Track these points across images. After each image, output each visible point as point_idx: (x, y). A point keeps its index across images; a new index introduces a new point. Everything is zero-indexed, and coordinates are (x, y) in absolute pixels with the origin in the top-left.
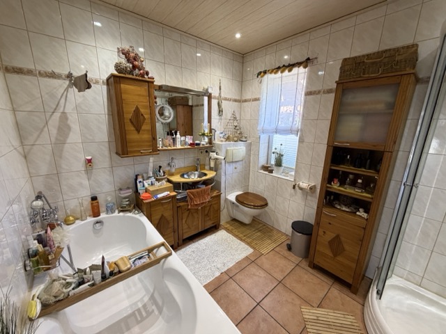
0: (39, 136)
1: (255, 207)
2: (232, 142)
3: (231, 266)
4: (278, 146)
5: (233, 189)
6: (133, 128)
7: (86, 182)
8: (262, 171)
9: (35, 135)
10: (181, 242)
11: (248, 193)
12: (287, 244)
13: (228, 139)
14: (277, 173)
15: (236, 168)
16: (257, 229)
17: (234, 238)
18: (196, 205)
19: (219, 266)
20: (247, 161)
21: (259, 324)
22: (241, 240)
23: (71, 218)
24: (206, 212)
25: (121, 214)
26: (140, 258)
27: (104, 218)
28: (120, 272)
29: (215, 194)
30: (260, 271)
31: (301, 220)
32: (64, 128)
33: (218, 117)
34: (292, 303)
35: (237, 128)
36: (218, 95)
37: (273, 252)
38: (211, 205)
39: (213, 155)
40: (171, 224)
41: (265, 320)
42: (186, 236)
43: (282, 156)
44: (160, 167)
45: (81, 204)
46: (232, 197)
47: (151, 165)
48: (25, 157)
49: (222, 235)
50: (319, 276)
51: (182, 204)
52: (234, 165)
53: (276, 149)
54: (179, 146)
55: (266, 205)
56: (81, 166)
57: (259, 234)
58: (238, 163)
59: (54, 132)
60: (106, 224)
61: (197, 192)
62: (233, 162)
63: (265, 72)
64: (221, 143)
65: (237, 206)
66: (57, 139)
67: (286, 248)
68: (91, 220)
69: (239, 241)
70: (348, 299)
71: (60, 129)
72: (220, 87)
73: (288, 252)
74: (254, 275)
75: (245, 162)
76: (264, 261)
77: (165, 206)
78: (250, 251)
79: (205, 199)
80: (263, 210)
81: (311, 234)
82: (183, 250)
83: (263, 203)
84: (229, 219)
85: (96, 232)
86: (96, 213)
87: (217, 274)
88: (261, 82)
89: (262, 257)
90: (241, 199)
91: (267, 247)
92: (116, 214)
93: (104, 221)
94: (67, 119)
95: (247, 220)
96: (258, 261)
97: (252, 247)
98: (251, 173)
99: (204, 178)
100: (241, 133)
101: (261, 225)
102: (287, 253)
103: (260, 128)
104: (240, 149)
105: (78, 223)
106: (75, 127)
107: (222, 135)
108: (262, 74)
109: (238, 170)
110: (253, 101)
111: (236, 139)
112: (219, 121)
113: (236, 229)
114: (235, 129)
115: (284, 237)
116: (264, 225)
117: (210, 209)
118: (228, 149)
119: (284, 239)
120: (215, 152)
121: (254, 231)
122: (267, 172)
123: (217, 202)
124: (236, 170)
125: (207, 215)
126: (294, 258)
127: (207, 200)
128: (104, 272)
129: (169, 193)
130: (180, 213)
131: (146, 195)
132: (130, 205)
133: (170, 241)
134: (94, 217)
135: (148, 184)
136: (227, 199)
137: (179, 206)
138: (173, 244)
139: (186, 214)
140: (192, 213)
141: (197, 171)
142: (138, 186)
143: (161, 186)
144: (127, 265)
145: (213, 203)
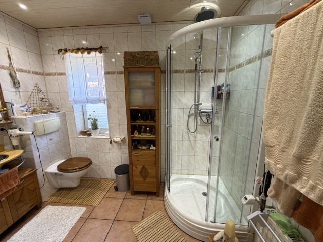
1: (80, 169)
2: (40, 115)
4: (92, 113)
5: (51, 160)
8: (82, 136)
11: (72, 158)
12: (114, 187)
13: (34, 112)
14: (95, 134)
16: (86, 187)
17: (63, 207)
20: (64, 130)
22: (72, 205)
30: (96, 223)
31: (121, 164)
34: (126, 230)
35: (44, 100)
36: (8, 65)
37: (105, 199)
38: (23, 188)
39: (15, 132)
43: (97, 120)
46: (53, 169)
49: (48, 211)
50: (138, 198)
52: (49, 137)
53: (90, 116)
55: (91, 163)
57: (89, 190)
58: (53, 136)
62: (46, 134)
63: (66, 51)
64: (25, 117)
65: (61, 175)
67: (114, 190)
69: (69, 208)
72: (9, 56)
73: (116, 192)
74: (91, 229)
75: (62, 132)
76: (99, 212)
78: (83, 209)
79: (11, 185)
80: (89, 169)
81: (128, 172)
83: (87, 163)
84: (54, 191)
88: (63, 59)
89: (96, 209)
90: (62, 168)
91: (98, 198)
95: (74, 185)
96: (93, 215)
97: (84, 206)
98: (70, 140)
99: (5, 161)
100: (50, 105)
101: (89, 182)
102: (115, 194)
103: (71, 99)
104: (53, 121)
107: (24, 109)
108: (63, 51)
109: (55, 140)
110: (58, 74)
111: (45, 111)
112: (16, 94)
113: (64, 197)
114: (41, 101)
115: (111, 182)
116: (93, 180)
117: (22, 192)
118: (36, 122)
119: (111, 184)
120: (16, 128)
121: (84, 190)
122: (86, 136)
123: (32, 180)
124: (51, 141)
125: (19, 201)
126: (121, 194)
127: (14, 185)
136: (46, 172)
145: (26, 184)
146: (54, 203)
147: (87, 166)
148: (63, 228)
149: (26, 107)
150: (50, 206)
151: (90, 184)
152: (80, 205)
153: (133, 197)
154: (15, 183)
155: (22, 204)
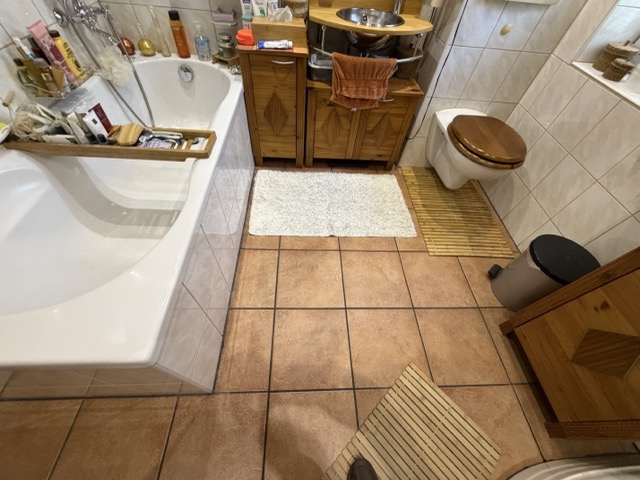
1: (480, 158)
3: (356, 235)
5: (467, 93)
8: (589, 69)
12: (496, 266)
14: (636, 81)
15: (503, 32)
16: (461, 207)
17: (402, 199)
18: (349, 99)
19: (337, 224)
21: (322, 330)
22: (412, 208)
23: (146, 44)
24: (371, 126)
25: (217, 66)
26: (162, 139)
27: (194, 63)
28: (115, 143)
29: (406, 90)
30: (395, 272)
34: (401, 348)
37: (452, 261)
38: (386, 114)
40: (292, 120)
41: (334, 332)
42: (319, 155)
45: (155, 22)
46: (446, 118)
49: (387, 183)
50: (504, 353)
51: (318, 85)
52: (506, 18)
55: (519, 163)
57: (456, 216)
58: (518, 21)
60: (198, 77)
61: (355, 66)
65: (444, 139)
67: (487, 269)
68: (175, 58)
69: (405, 207)
70: (523, 425)
73: (485, 279)
74: (380, 270)
75: (552, 19)
76: (418, 267)
77: (281, 75)
78: (412, 232)
79: (371, 92)
80: (498, 174)
81: (564, 283)
82: (308, 174)
84: (423, 164)
86: (184, 53)
87: (325, 233)
89: (422, 257)
91: (447, 245)
92: (210, 63)
93: (194, 69)
96: (407, 258)
97: (419, 228)
98: (548, 65)
101: (477, 204)
102: (478, 277)
105: (159, 58)
109: (509, 42)
113: (420, 186)
115: (507, 251)
116: (486, 209)
117: (380, 122)
119: (500, 254)
121: (453, 207)
123: (403, 112)
124: (501, 39)
125: (371, 132)
126: (485, 294)
127: (375, 97)
128: (90, 131)
129: (290, 44)
130: (312, 103)
131: (246, 32)
132: (231, 51)
133: (287, 150)
134: (182, 57)
135: (262, 12)
136: (435, 116)
137: (312, 88)
138: (294, 157)
139: (323, 112)
140: (337, 114)
141: (391, 12)
142: (244, 11)
143: (282, 20)
144: (127, 138)
145: (393, 111)
146: (403, 181)
147: (498, 163)
148: (368, 224)
150: (395, 181)
151: (472, 208)
152: (419, 223)
153: (497, 334)
154: (378, 94)
155: (372, 141)
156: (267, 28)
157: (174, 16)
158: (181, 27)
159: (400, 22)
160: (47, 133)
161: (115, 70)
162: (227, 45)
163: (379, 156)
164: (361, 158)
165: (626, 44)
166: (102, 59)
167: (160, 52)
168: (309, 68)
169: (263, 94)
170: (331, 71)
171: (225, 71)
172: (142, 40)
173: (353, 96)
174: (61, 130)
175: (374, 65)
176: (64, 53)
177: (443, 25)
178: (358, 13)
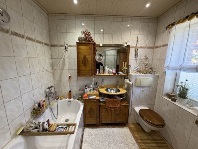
0: (57, 67)
2: (142, 74)
5: (140, 103)
6: (82, 65)
7: (68, 85)
8: (166, 98)
9: (56, 66)
10: (101, 124)
11: (153, 111)
13: (140, 72)
15: (143, 91)
18: (110, 107)
20: (154, 89)
22: (137, 142)
23: (62, 97)
24: (117, 113)
25: (77, 101)
26: (62, 127)
27: (72, 100)
28: (49, 131)
29: (124, 104)
32: (64, 64)
33: (135, 59)
35: (148, 65)
36: (135, 46)
38: (121, 110)
39: (127, 81)
40: (96, 113)
42: (103, 122)
43: (187, 90)
44: (97, 83)
45: (65, 93)
47: (93, 81)
48: (53, 74)
51: (102, 104)
52: (142, 89)
53: (182, 83)
54: (107, 74)
55: (162, 126)
56: (67, 78)
57: (154, 145)
58: (145, 89)
59: (61, 65)
60: (72, 103)
61: (111, 101)
62: (140, 87)
63: (173, 24)
64: (135, 74)
66: (61, 68)
68: (68, 99)
71: (62, 64)
72: (137, 41)
75: (152, 88)
77: (93, 103)
82: (101, 129)
84: (135, 123)
85: (69, 105)
86: (70, 98)
88: (169, 33)
92: (76, 100)
93: (72, 101)
94: (65, 61)
98: (157, 96)
99: (118, 93)
104: (148, 79)
105: (64, 99)
106: (67, 64)
107: (135, 69)
108: (170, 26)
109: (145, 92)
110: (162, 46)
111: (145, 72)
112: (135, 61)
113: (137, 131)
114: (146, 65)
117: (120, 112)
118: (137, 78)
120: (128, 79)
121: (151, 140)
122: (170, 100)
123: (125, 109)
124: (143, 92)
125: (118, 115)
127: (117, 107)
128: (44, 128)
129: (96, 97)
130: (101, 109)
131: (85, 95)
132: (81, 98)
133: (94, 121)
134: (69, 99)
135: (89, 90)
136: (134, 109)
137: (101, 105)
138: (96, 123)
139: (104, 110)
140: (108, 111)
141: (117, 88)
142: (85, 90)
143: (94, 92)
144: (53, 129)
145: (122, 109)
146: (131, 129)
149: (136, 69)
150: (128, 129)
154: (118, 106)
155: (118, 117)
156: (90, 94)
157: (70, 92)
158: (71, 93)
159: (119, 91)
160: (33, 129)
161: (53, 105)
162: (80, 97)
163: (121, 121)
164: (116, 122)
165: (172, 93)
166: (51, 103)
167: (64, 98)
168: (100, 101)
169: (88, 107)
170: (105, 101)
171: (79, 102)
172: (61, 96)
173: (111, 107)
174: (36, 128)
175: (115, 100)
176: (44, 105)
177: (129, 90)
178: (110, 89)
